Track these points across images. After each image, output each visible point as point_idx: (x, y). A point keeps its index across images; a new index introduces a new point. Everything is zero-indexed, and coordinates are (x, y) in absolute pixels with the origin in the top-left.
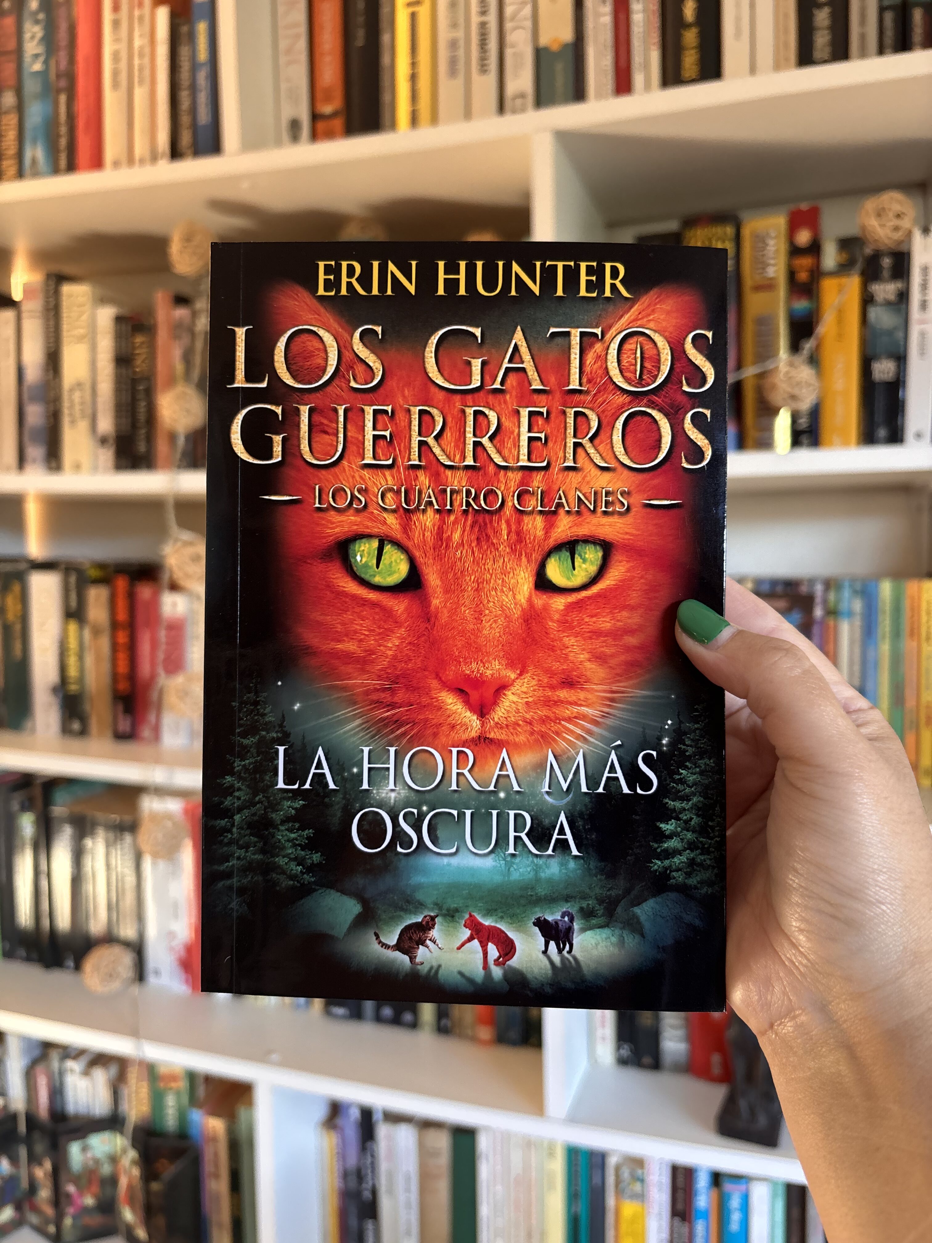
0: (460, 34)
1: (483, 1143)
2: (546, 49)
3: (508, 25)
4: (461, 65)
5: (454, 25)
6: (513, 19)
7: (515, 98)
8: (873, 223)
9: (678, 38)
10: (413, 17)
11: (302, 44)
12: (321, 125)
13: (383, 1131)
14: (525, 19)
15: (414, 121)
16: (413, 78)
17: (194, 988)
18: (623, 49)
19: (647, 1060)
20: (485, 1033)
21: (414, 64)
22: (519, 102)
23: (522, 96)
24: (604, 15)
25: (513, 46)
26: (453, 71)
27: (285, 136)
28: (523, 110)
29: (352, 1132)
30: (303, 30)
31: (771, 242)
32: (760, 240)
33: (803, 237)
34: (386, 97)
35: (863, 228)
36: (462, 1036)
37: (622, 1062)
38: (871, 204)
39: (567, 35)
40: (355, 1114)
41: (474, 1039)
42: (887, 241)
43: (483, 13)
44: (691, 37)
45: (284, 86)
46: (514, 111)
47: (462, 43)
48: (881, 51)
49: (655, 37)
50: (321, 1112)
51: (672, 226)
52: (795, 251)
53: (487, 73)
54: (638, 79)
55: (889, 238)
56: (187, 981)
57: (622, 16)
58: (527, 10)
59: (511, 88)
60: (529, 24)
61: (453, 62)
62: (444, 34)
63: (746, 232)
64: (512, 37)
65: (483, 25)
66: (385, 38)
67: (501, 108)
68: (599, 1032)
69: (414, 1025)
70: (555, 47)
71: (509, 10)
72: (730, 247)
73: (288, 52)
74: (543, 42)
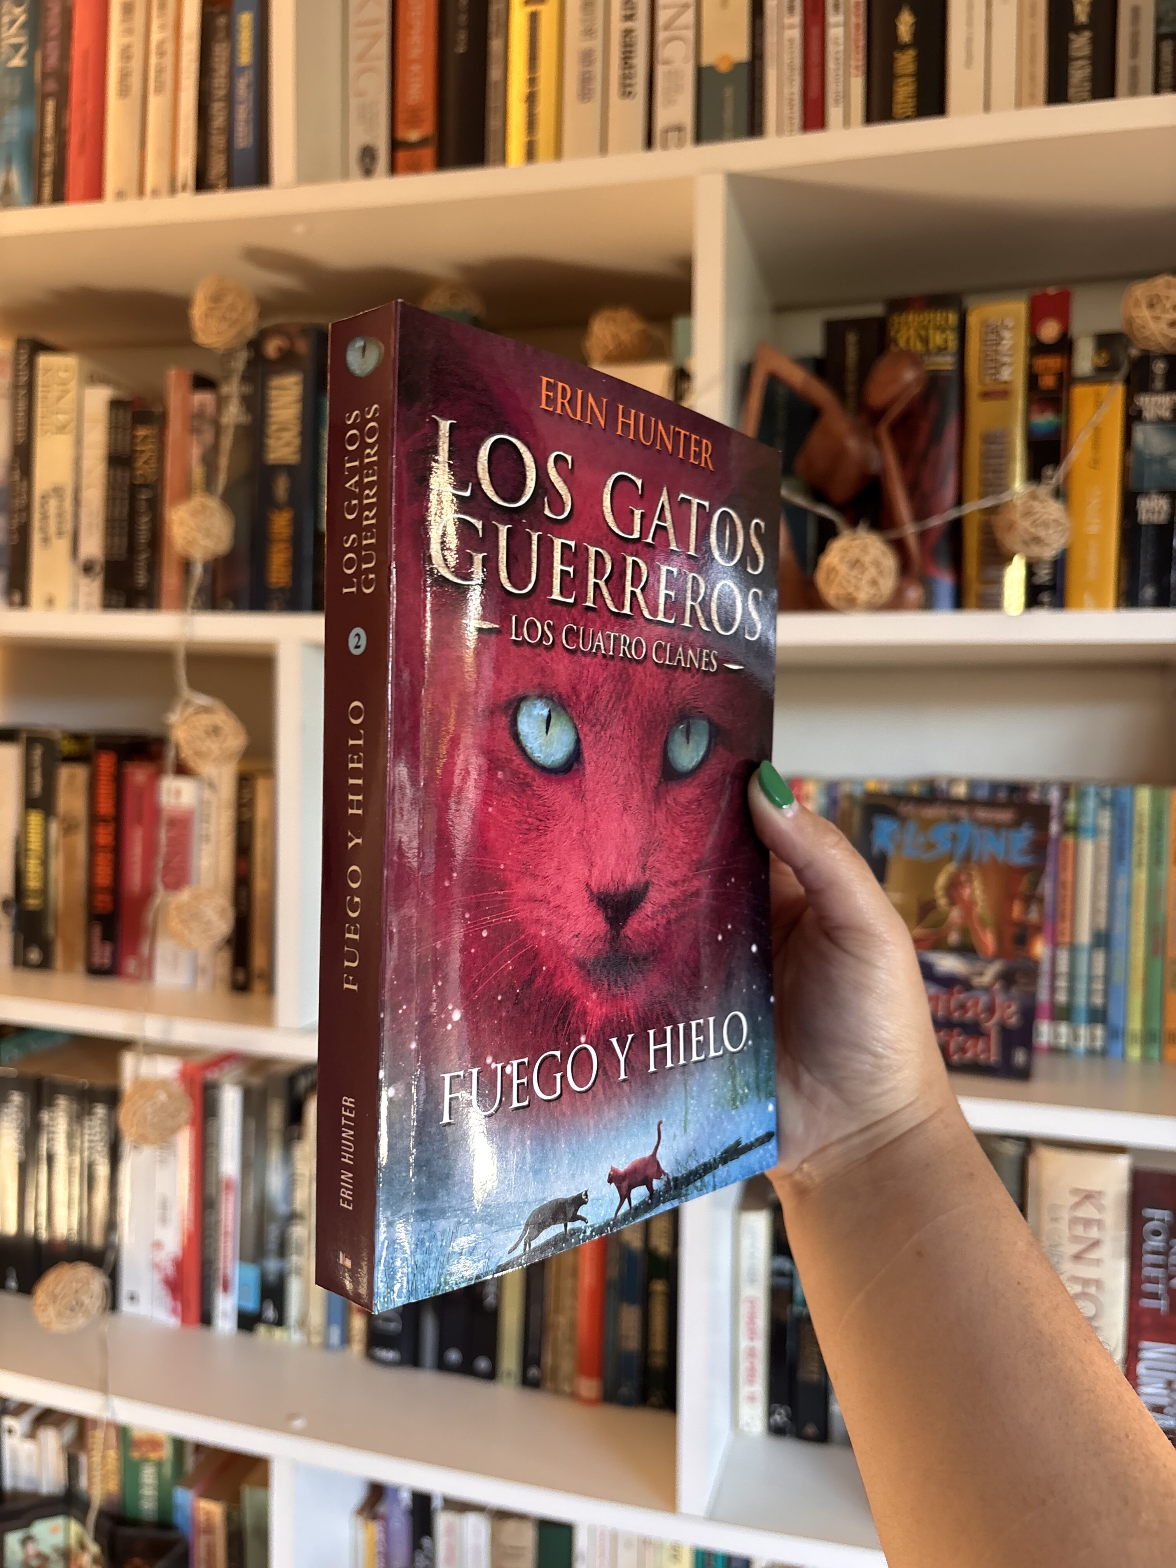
0: (597, 44)
1: (582, 1542)
2: (712, 69)
3: (661, 36)
4: (597, 85)
5: (589, 32)
6: (667, 27)
7: (666, 131)
8: (1143, 314)
9: (889, 63)
10: (534, 18)
11: (382, 47)
12: (401, 155)
13: (443, 1521)
14: (686, 28)
15: (531, 154)
16: (531, 99)
17: (184, 1320)
18: (815, 72)
19: (810, 1430)
20: (588, 1387)
21: (532, 81)
22: (672, 136)
23: (679, 129)
24: (791, 27)
25: (667, 62)
26: (585, 94)
27: (354, 167)
28: (679, 145)
29: (400, 1524)
30: (384, 28)
31: (1007, 334)
32: (993, 332)
33: (1050, 331)
34: (493, 123)
35: (1130, 321)
36: (557, 1392)
37: (776, 1431)
38: (1140, 291)
39: (741, 52)
40: (405, 1498)
41: (574, 1396)
42: (1161, 340)
43: (629, 18)
44: (906, 62)
45: (353, 102)
46: (666, 146)
47: (599, 55)
48: (1157, 90)
49: (858, 60)
50: (357, 1496)
51: (876, 310)
52: (1037, 348)
53: (631, 96)
54: (834, 113)
55: (1165, 336)
56: (175, 1309)
57: (815, 31)
58: (689, 17)
59: (663, 118)
60: (690, 34)
61: (586, 80)
62: (574, 43)
63: (973, 320)
64: (666, 51)
65: (628, 33)
66: (495, 44)
67: (649, 143)
68: (745, 1390)
69: (491, 1375)
70: (724, 67)
71: (663, 17)
72: (952, 339)
73: (361, 57)
74: (708, 59)
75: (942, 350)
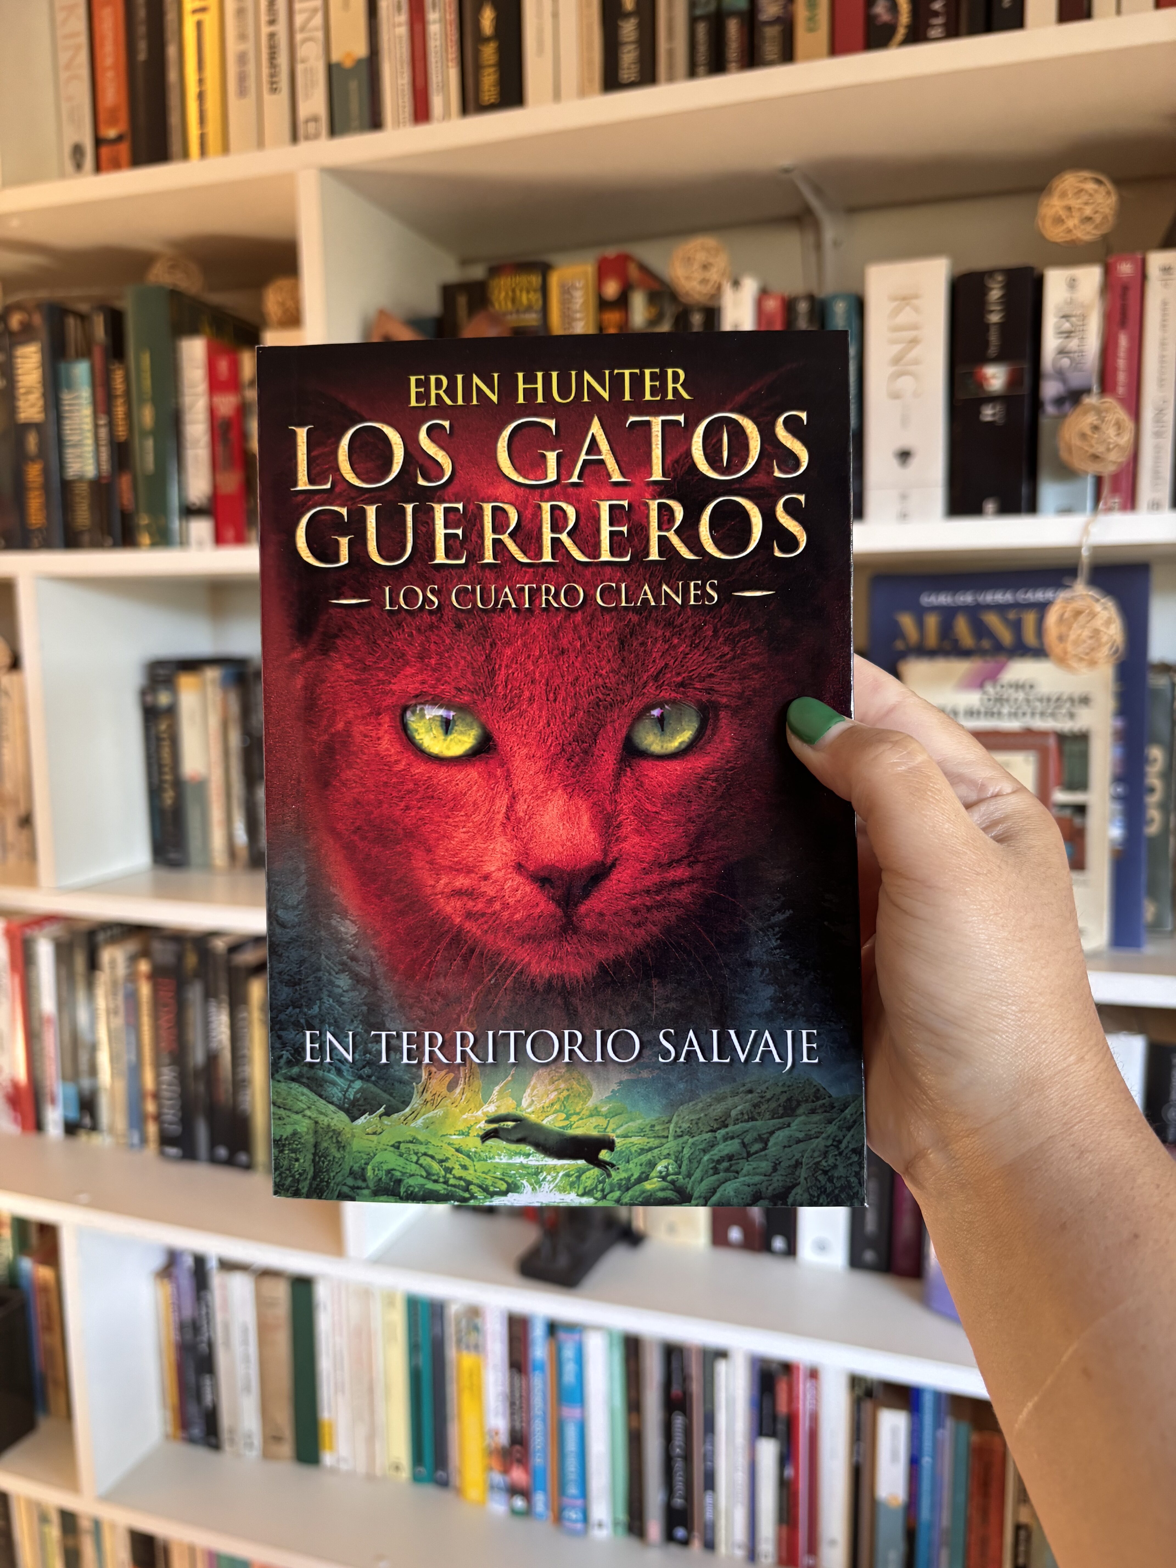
0: (250, 46)
1: (322, 1293)
2: (339, 65)
3: (299, 37)
4: (251, 83)
5: (242, 37)
6: (303, 29)
7: (307, 121)
8: (680, 271)
9: (477, 54)
10: (199, 25)
11: (83, 57)
12: (105, 153)
13: (217, 1279)
14: (316, 29)
15: (205, 149)
16: (201, 96)
17: (24, 1127)
18: (419, 65)
21: (201, 81)
22: (311, 126)
23: (315, 119)
24: (400, 25)
25: (303, 61)
26: (242, 92)
27: (69, 165)
28: (316, 136)
29: (186, 1282)
30: (83, 40)
31: (578, 294)
32: (566, 291)
33: (611, 289)
34: (174, 119)
39: (361, 50)
40: (189, 1262)
42: (696, 295)
43: (272, 22)
44: (489, 52)
45: (65, 107)
46: (307, 138)
47: (251, 56)
48: (692, 73)
49: (453, 52)
50: (157, 1261)
51: (477, 273)
52: (603, 304)
53: (277, 91)
54: (437, 102)
55: (698, 292)
56: (15, 1120)
57: (418, 27)
58: (318, 20)
59: (304, 110)
60: (320, 35)
61: (242, 78)
62: (233, 47)
63: (553, 281)
64: (302, 51)
65: (272, 36)
66: (172, 51)
67: (294, 136)
69: (248, 1167)
70: (348, 64)
71: (299, 20)
72: (535, 298)
73: (68, 67)
74: (335, 57)
75: (529, 308)
